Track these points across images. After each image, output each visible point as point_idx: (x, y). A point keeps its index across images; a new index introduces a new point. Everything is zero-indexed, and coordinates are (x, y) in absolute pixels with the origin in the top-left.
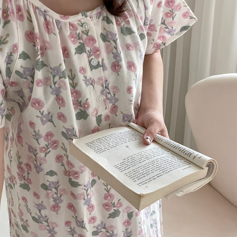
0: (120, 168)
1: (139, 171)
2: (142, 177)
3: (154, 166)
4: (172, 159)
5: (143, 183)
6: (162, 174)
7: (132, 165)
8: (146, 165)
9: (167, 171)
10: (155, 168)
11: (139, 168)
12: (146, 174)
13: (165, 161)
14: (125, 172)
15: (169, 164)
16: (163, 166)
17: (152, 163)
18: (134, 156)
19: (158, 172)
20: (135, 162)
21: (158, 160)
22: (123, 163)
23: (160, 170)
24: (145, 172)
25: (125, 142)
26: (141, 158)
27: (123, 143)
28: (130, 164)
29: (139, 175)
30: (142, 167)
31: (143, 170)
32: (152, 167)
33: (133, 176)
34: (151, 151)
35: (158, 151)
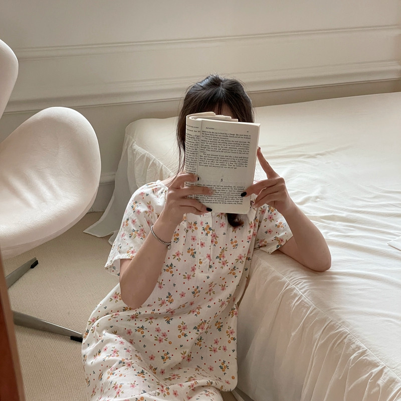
0: (246, 162)
1: (238, 150)
2: (242, 143)
3: (226, 146)
4: (209, 145)
5: (246, 137)
6: (229, 135)
7: (238, 158)
8: (230, 151)
9: (225, 135)
10: (228, 144)
11: (236, 152)
12: (237, 143)
13: (216, 145)
14: (246, 156)
15: (216, 141)
16: (221, 142)
17: (224, 151)
18: (227, 166)
19: (230, 139)
20: (232, 160)
21: (218, 150)
22: (240, 165)
23: (226, 140)
24: (236, 145)
25: (217, 187)
26: (226, 161)
27: (220, 187)
28: (237, 161)
29: (242, 146)
30: (234, 151)
31: (236, 148)
32: (228, 147)
33: (245, 148)
34: (212, 163)
35: (208, 160)
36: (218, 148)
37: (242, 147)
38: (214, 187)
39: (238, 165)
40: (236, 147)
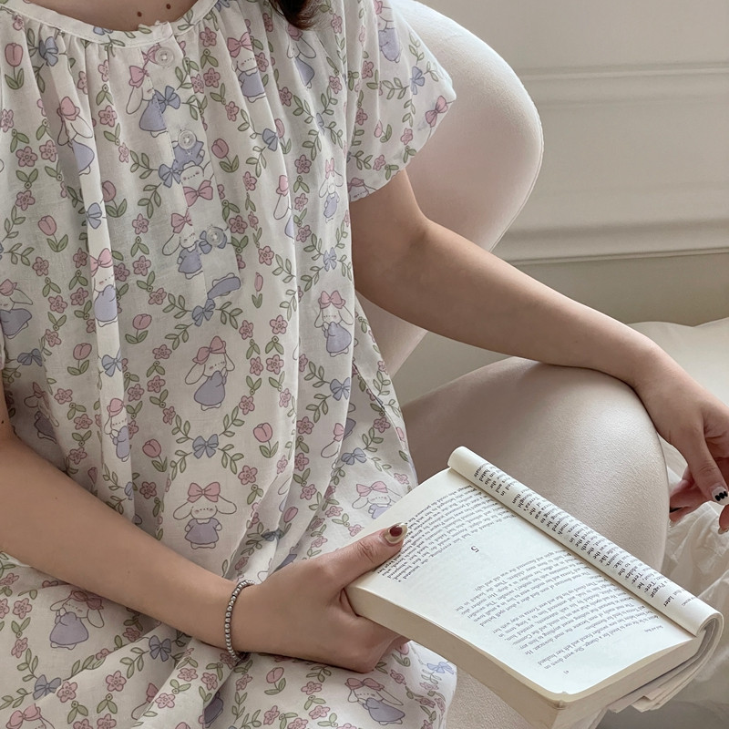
0: (474, 614)
1: (530, 623)
2: (543, 641)
3: (567, 612)
5: (553, 660)
6: (596, 636)
7: (503, 608)
8: (545, 608)
9: (606, 631)
10: (571, 618)
11: (529, 616)
12: (554, 635)
13: (590, 601)
16: (592, 614)
17: (556, 602)
18: (503, 579)
19: (582, 632)
20: (512, 595)
21: (572, 595)
22: (478, 600)
23: (587, 625)
24: (549, 628)
25: (465, 533)
26: (525, 586)
27: (459, 536)
28: (499, 602)
29: (536, 636)
30: (535, 613)
31: (541, 622)
32: (561, 614)
33: (520, 637)
34: (545, 566)
35: (560, 566)
36: (578, 598)
37: (530, 632)
38: (470, 530)
39: (482, 597)
40: (544, 623)
